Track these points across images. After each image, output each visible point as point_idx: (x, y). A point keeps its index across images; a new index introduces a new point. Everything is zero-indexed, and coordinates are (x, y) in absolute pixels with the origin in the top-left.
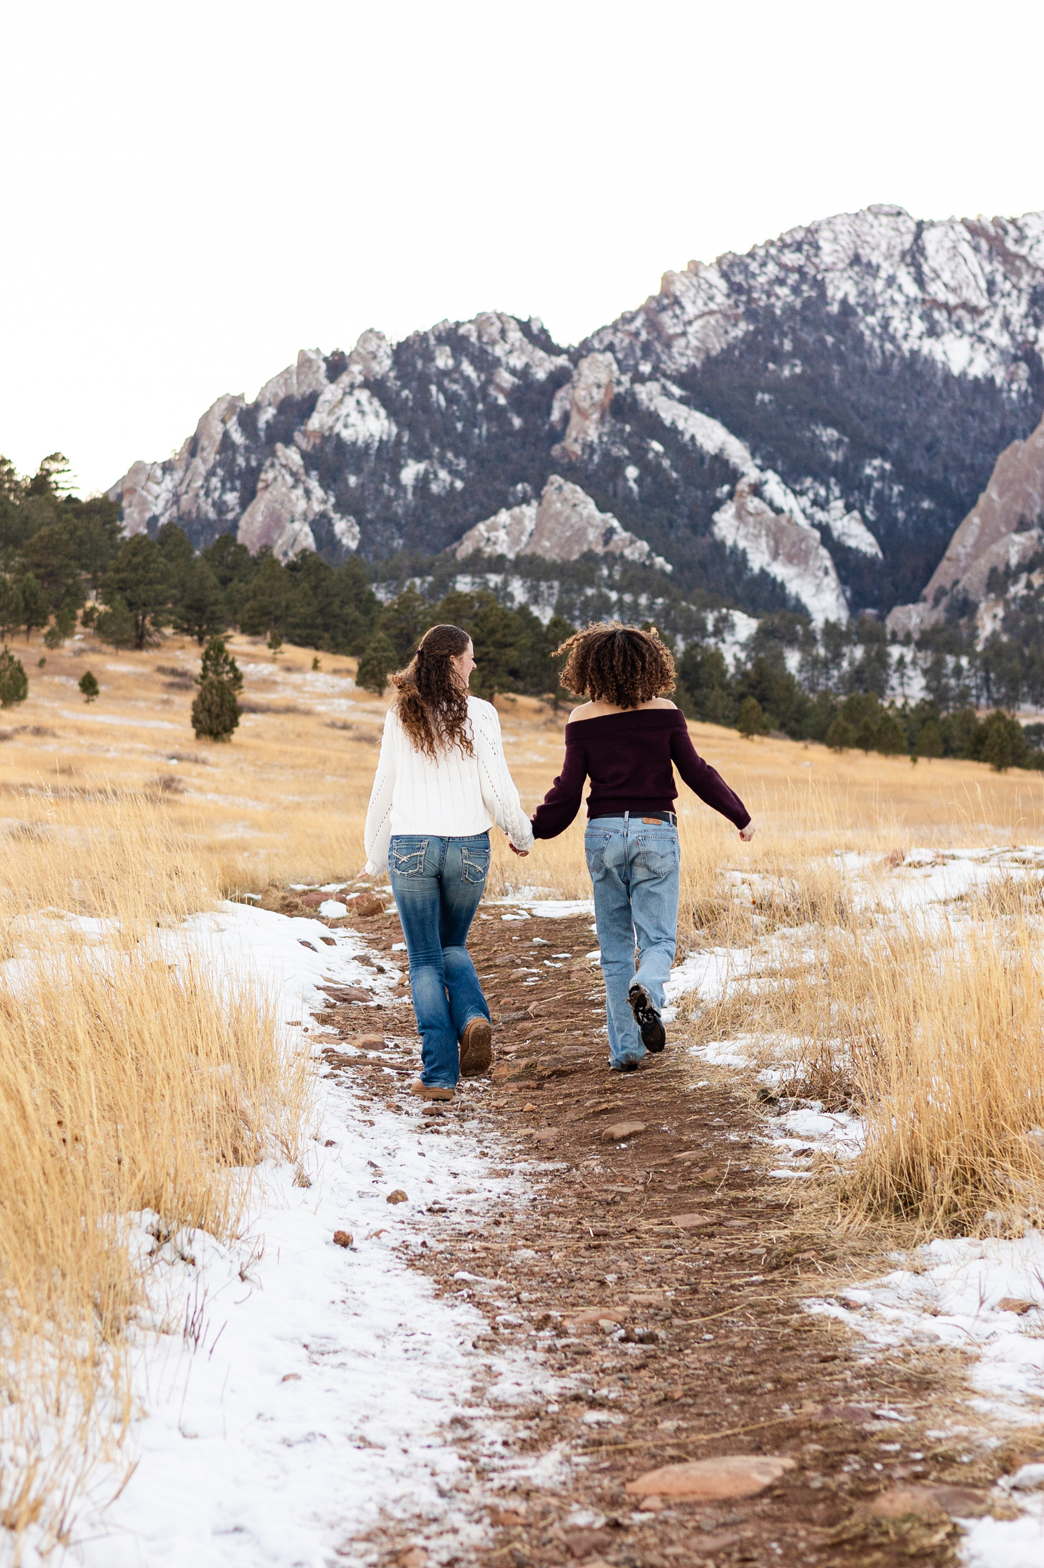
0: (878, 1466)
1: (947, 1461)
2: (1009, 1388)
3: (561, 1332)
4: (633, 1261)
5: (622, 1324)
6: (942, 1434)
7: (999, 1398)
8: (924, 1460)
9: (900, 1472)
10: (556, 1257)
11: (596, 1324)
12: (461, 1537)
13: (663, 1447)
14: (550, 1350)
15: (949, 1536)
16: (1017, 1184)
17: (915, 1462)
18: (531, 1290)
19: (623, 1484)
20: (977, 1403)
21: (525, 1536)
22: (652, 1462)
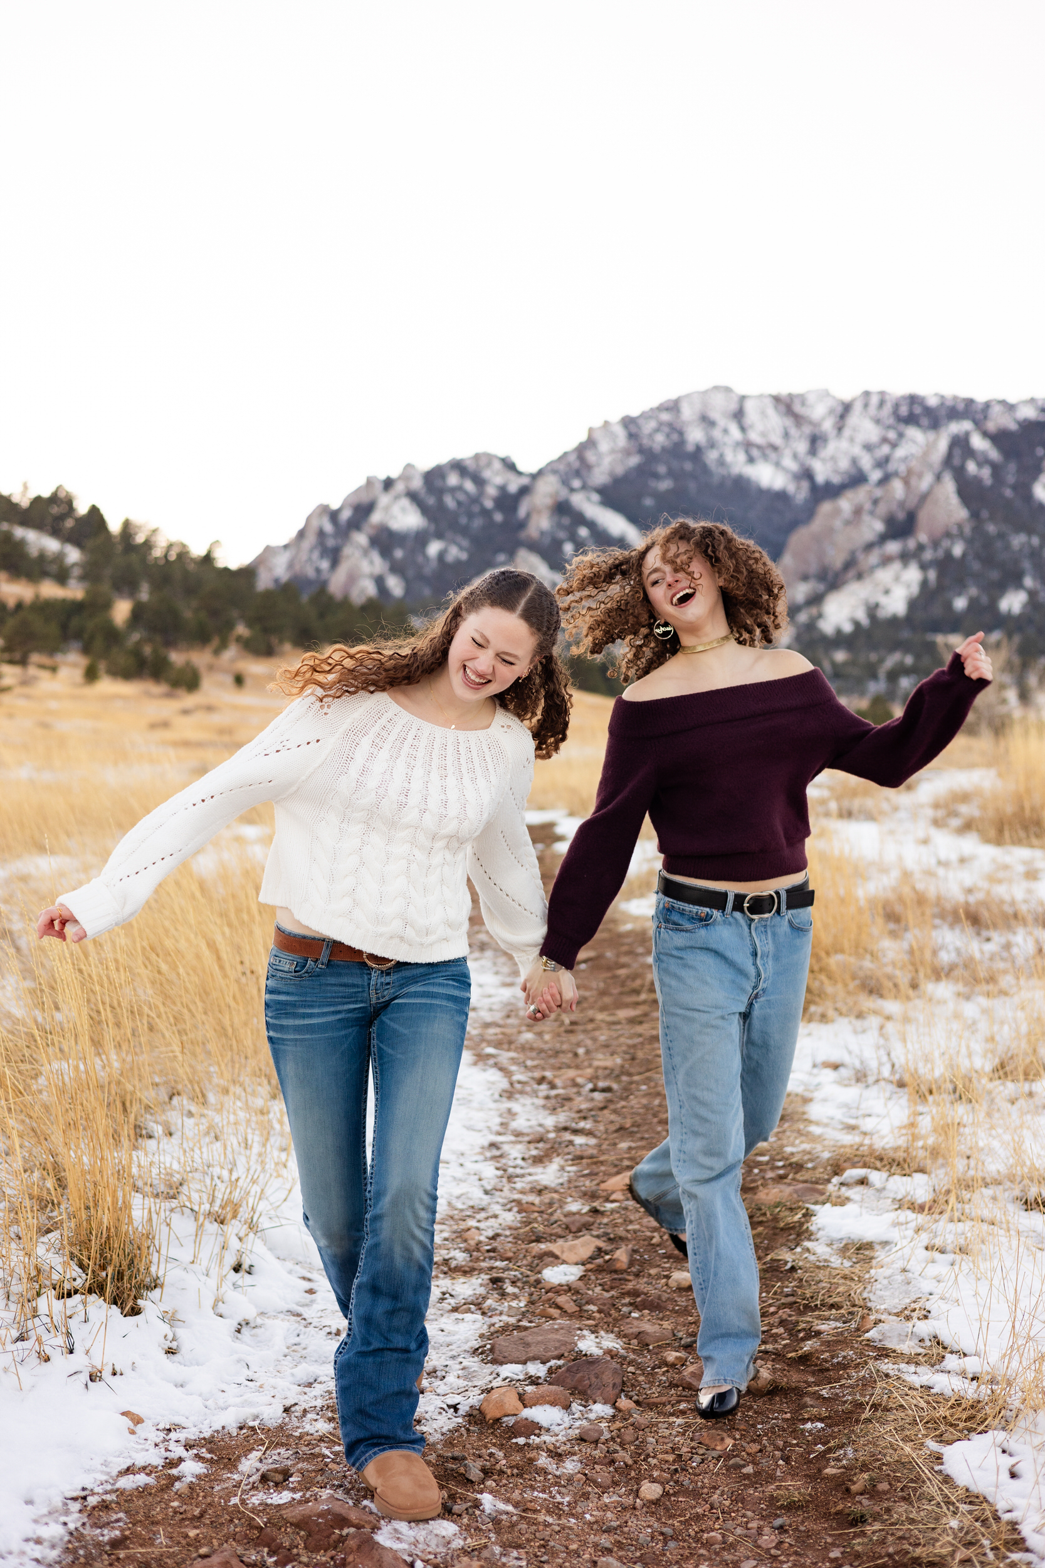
0: (756, 1171)
1: (799, 1167)
2: (832, 1119)
3: (553, 1086)
4: (594, 1039)
5: (590, 1080)
6: (794, 1150)
7: (826, 1125)
8: (784, 1166)
9: (770, 1174)
10: (547, 1037)
11: (573, 1080)
12: (500, 1220)
13: (621, 1160)
14: (547, 1098)
15: (804, 1215)
16: (829, 989)
17: (779, 1168)
18: (533, 1059)
19: (598, 1184)
20: (815, 1130)
21: (539, 1219)
22: (615, 1170)
